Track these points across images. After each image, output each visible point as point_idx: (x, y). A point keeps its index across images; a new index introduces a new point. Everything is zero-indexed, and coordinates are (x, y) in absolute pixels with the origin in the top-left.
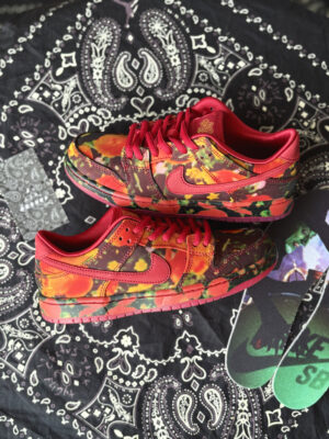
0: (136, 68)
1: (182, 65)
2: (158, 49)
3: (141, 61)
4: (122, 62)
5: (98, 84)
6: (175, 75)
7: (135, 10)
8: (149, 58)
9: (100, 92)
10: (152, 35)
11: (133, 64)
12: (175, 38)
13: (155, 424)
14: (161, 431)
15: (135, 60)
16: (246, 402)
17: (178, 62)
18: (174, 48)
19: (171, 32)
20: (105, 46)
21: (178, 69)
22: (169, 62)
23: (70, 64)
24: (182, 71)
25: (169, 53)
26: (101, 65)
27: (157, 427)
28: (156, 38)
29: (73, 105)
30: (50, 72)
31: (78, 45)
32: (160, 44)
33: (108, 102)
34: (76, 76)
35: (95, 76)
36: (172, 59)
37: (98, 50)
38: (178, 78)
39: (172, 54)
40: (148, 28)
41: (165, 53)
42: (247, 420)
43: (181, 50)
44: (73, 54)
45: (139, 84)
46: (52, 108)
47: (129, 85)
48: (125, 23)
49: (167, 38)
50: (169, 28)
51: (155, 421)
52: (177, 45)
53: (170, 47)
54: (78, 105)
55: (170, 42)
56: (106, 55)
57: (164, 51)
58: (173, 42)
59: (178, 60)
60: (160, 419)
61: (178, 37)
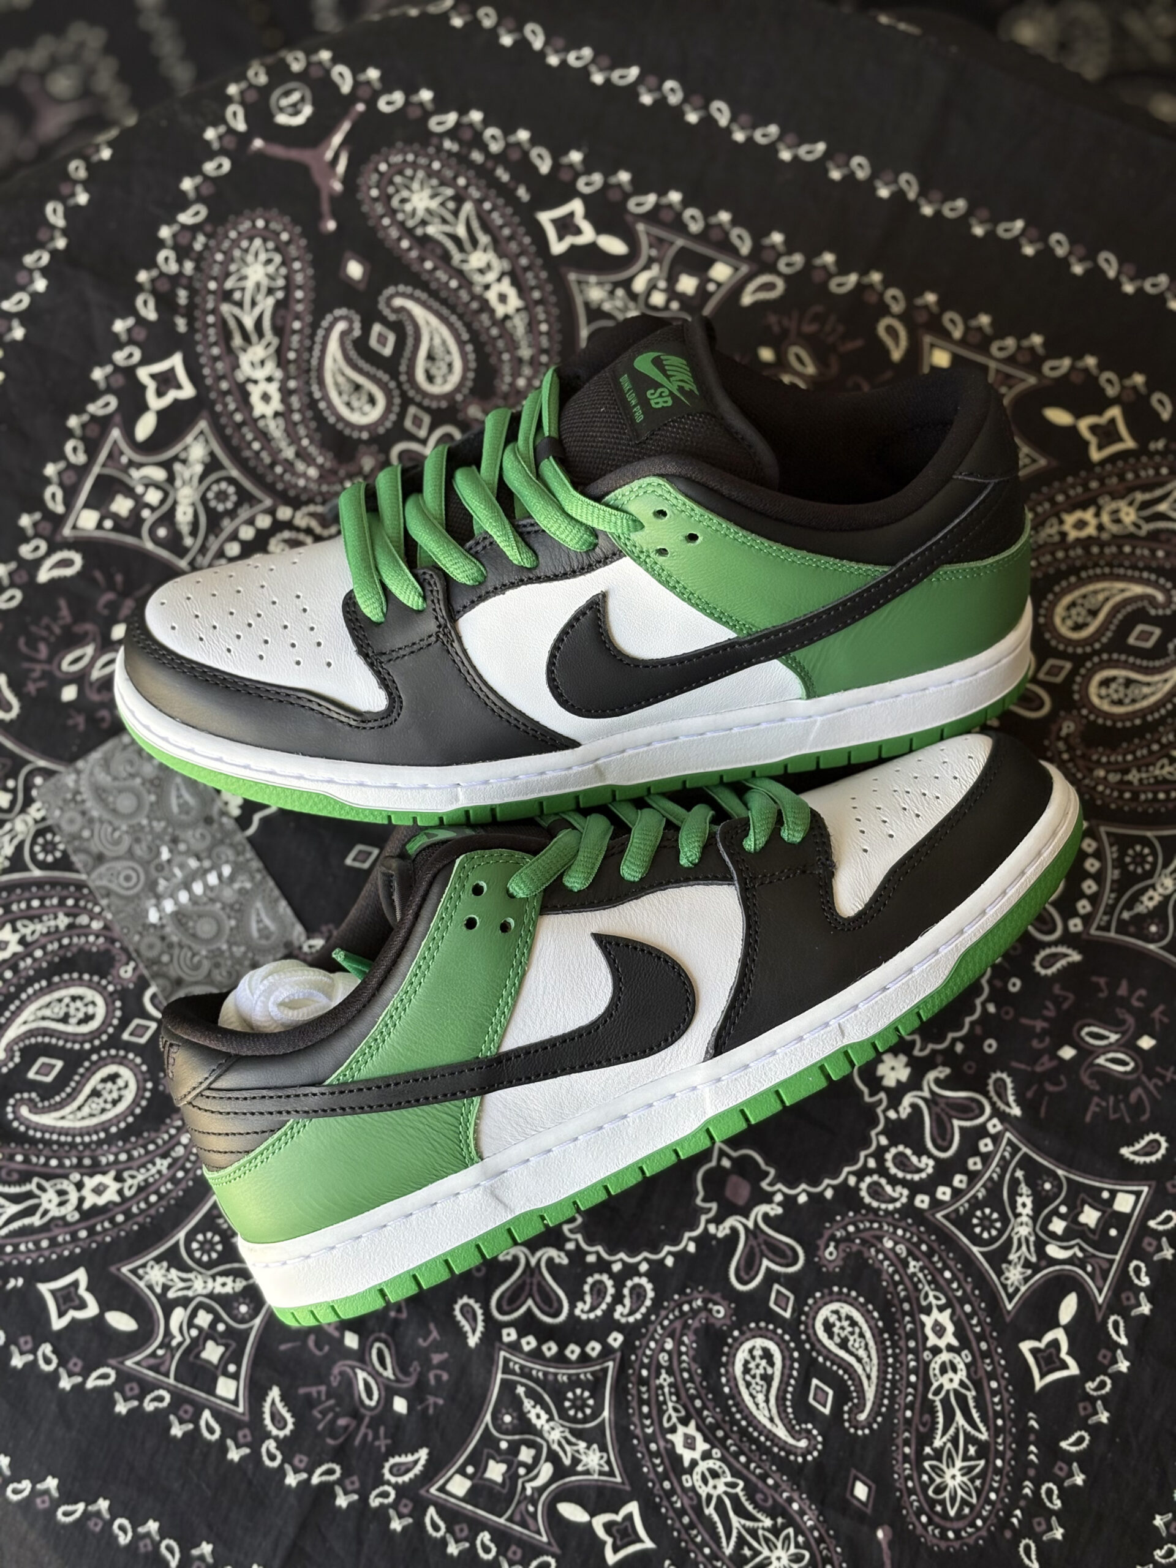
0: (387, 351)
1: (528, 308)
2: (442, 275)
3: (397, 327)
4: (333, 346)
5: (276, 429)
6: (513, 345)
7: (341, 167)
8: (418, 312)
9: (289, 453)
10: (409, 232)
11: (373, 342)
12: (486, 227)
13: (680, 1449)
14: (703, 1466)
15: (377, 328)
16: (944, 1318)
17: (514, 301)
18: (490, 256)
19: (468, 207)
20: (267, 304)
21: (519, 325)
22: (485, 306)
23: (172, 395)
24: (532, 326)
25: (478, 279)
26: (270, 368)
27: (687, 1456)
28: (426, 239)
29: (214, 520)
30: (116, 433)
31: (181, 324)
32: (446, 257)
33: (322, 478)
34: (203, 425)
35: (260, 408)
36: (492, 296)
37: (249, 322)
38: (525, 353)
39: (491, 277)
40: (393, 213)
41: (466, 281)
42: (962, 1374)
43: (513, 259)
44: (176, 361)
45: (406, 401)
46: (149, 546)
47: (373, 414)
48: (318, 217)
49: (461, 231)
50: (459, 199)
51: (677, 1439)
52: (498, 246)
53: (477, 259)
54: (232, 514)
55: (474, 242)
56: (279, 330)
57: (460, 274)
58: (484, 239)
59: (512, 293)
60: (691, 1429)
61: (497, 218)
